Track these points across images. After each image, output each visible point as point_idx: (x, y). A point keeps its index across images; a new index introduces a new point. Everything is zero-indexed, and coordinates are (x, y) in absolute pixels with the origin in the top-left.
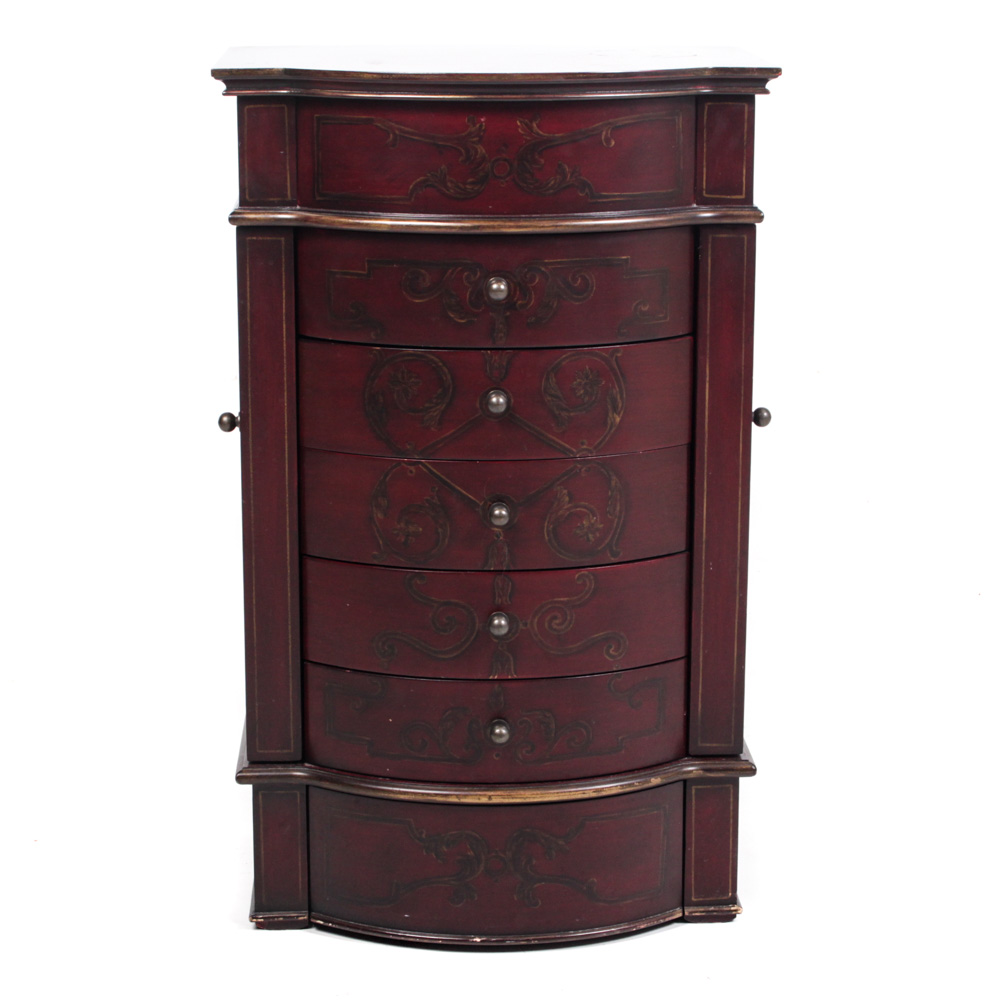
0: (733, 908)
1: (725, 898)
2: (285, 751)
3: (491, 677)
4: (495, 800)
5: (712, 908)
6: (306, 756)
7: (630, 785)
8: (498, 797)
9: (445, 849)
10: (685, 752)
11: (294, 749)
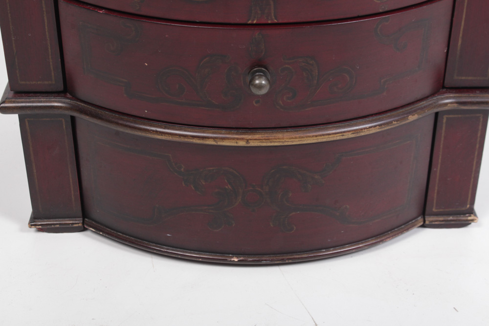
0: (469, 218)
1: (464, 209)
2: (46, 82)
3: (250, 22)
4: (253, 144)
5: (451, 218)
6: (67, 89)
7: (387, 124)
8: (256, 140)
9: (204, 183)
10: (441, 86)
11: (54, 81)
